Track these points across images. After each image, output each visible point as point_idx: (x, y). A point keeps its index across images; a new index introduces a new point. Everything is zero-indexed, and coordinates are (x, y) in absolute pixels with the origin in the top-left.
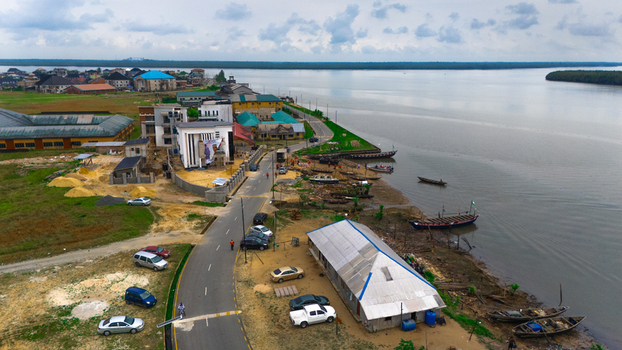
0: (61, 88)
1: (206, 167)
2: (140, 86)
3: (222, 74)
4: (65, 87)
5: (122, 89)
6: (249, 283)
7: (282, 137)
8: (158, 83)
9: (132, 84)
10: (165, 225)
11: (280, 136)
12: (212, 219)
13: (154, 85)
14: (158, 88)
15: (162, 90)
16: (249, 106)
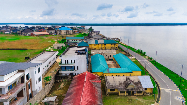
0: (28, 34)
2: (59, 33)
3: (91, 27)
4: (30, 33)
5: (51, 34)
7: (131, 93)
9: (56, 32)
11: (129, 93)
13: (64, 32)
14: (65, 34)
15: (67, 34)
16: (100, 46)
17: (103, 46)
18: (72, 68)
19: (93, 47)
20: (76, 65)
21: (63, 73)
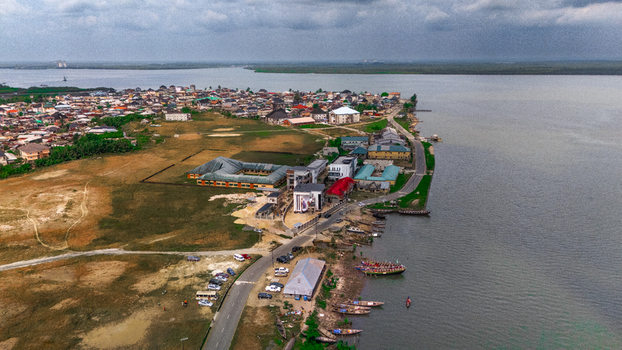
0: (280, 120)
1: (303, 212)
2: (333, 119)
4: (283, 120)
5: (320, 121)
6: (267, 275)
7: (372, 191)
8: (345, 117)
9: (328, 117)
10: (261, 244)
12: (279, 245)
13: (342, 120)
16: (383, 154)
17: (388, 154)
18: (338, 174)
19: (374, 154)
20: (341, 172)
21: (331, 177)
